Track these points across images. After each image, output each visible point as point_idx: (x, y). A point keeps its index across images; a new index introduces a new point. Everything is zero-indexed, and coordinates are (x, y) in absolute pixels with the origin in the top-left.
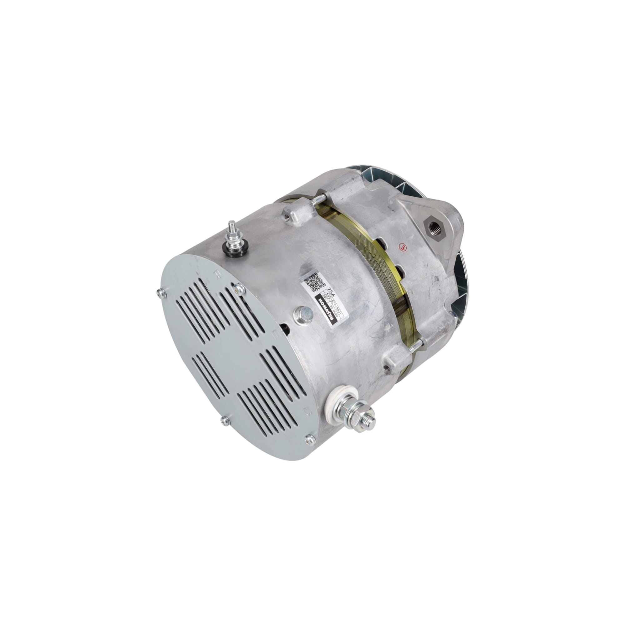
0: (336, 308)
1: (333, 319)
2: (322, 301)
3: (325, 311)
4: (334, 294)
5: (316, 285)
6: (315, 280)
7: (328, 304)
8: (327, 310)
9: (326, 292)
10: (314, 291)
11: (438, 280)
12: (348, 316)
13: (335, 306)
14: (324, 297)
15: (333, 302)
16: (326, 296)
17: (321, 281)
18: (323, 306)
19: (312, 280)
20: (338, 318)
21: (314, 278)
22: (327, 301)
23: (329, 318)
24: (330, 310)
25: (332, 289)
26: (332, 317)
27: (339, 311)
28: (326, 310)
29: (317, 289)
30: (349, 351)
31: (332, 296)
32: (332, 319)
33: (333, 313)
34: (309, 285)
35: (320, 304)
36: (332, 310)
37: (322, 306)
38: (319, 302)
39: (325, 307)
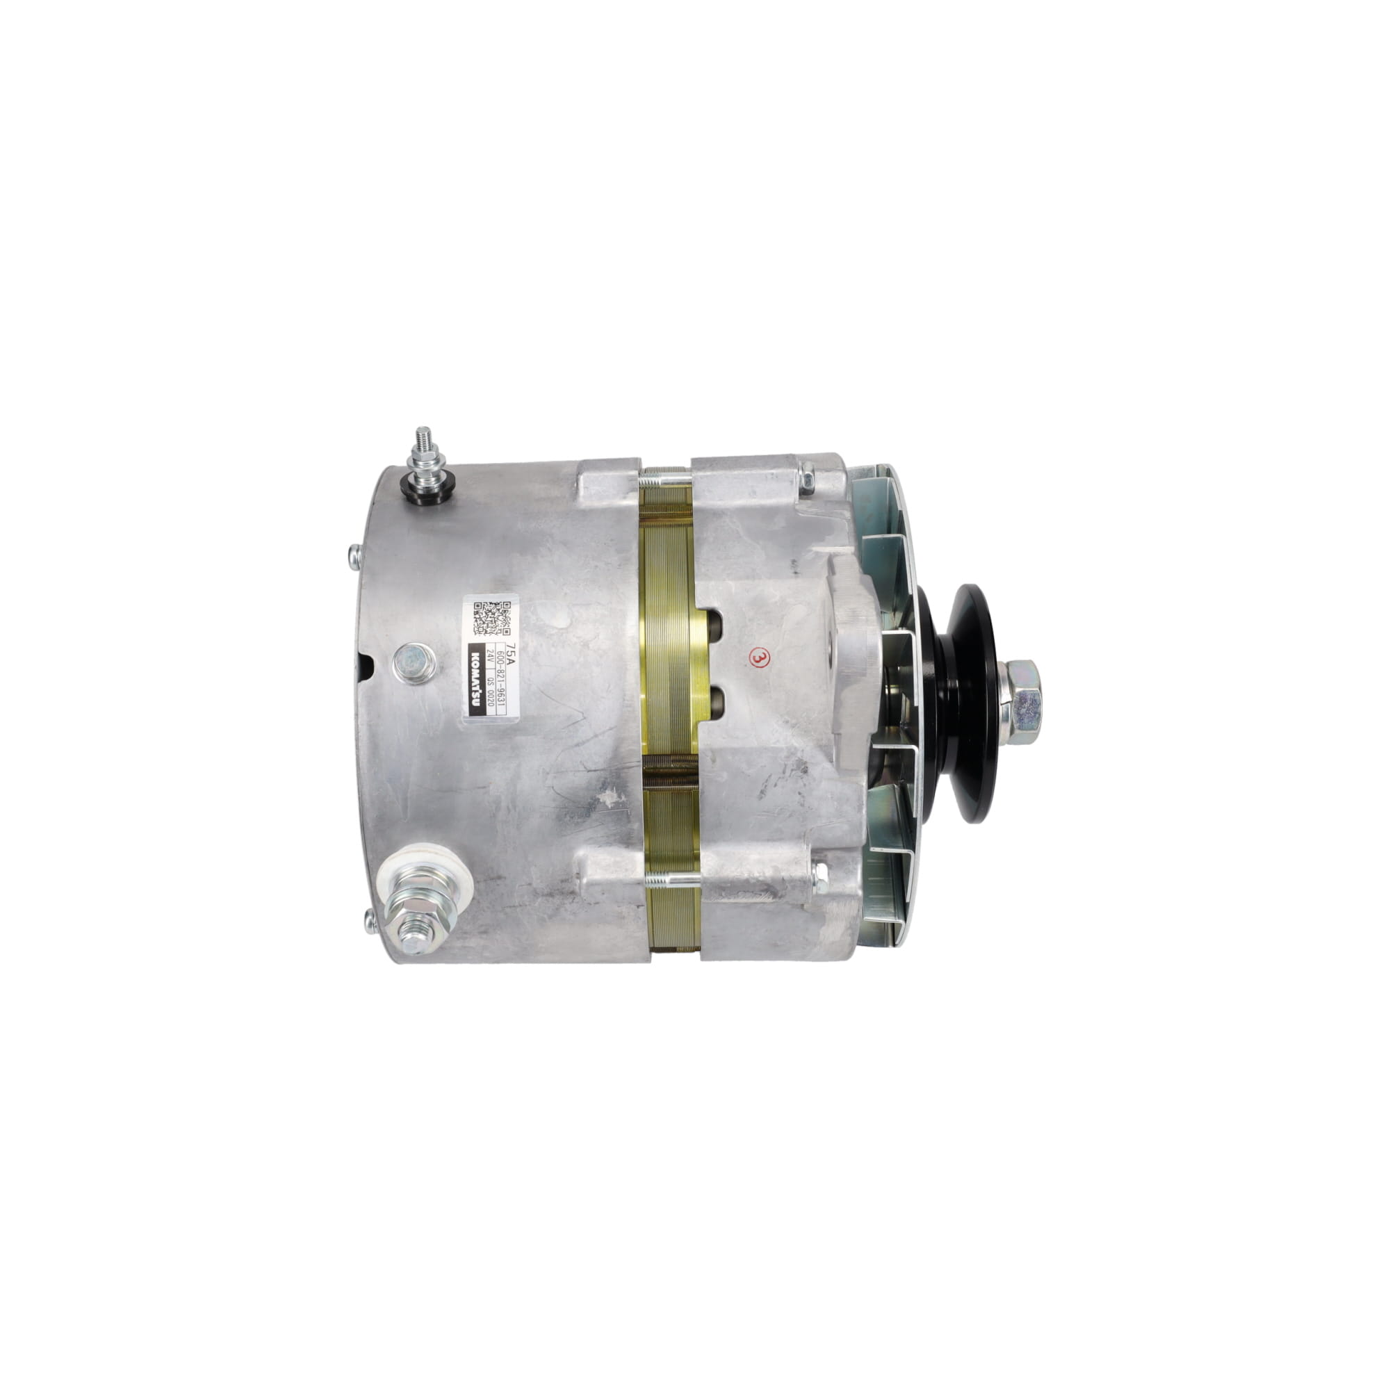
0: (498, 687)
1: (478, 704)
2: (478, 659)
3: (470, 682)
4: (514, 661)
5: (490, 625)
6: (496, 614)
7: (487, 672)
8: (476, 682)
9: (501, 648)
10: (477, 631)
11: (805, 772)
12: (517, 718)
13: (498, 684)
14: (487, 654)
15: (501, 674)
16: (493, 654)
17: (506, 621)
18: (473, 670)
19: (490, 611)
20: (490, 710)
21: (499, 610)
22: (488, 665)
23: (471, 699)
24: (483, 686)
25: (517, 650)
26: (478, 700)
27: (501, 698)
28: (473, 680)
29: (486, 632)
30: (484, 787)
31: (508, 662)
32: (476, 703)
33: (487, 694)
34: (477, 616)
35: (470, 662)
36: (488, 688)
37: (470, 668)
38: (470, 657)
39: (476, 673)
